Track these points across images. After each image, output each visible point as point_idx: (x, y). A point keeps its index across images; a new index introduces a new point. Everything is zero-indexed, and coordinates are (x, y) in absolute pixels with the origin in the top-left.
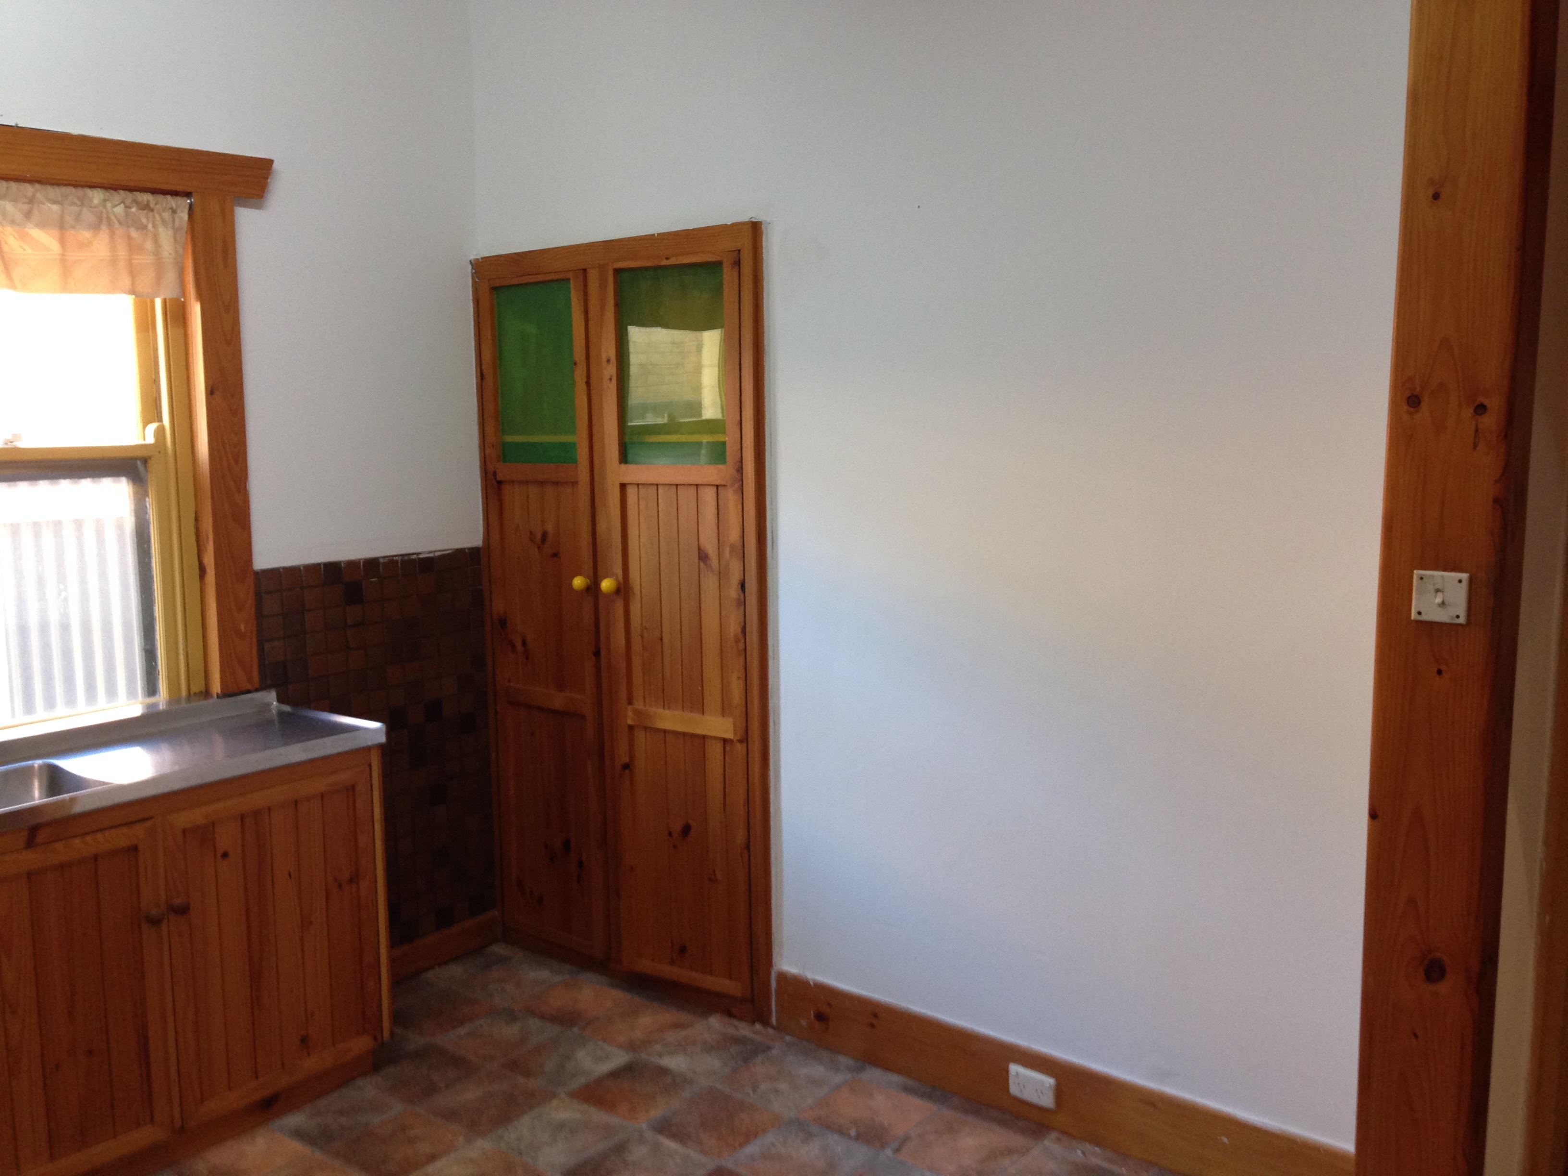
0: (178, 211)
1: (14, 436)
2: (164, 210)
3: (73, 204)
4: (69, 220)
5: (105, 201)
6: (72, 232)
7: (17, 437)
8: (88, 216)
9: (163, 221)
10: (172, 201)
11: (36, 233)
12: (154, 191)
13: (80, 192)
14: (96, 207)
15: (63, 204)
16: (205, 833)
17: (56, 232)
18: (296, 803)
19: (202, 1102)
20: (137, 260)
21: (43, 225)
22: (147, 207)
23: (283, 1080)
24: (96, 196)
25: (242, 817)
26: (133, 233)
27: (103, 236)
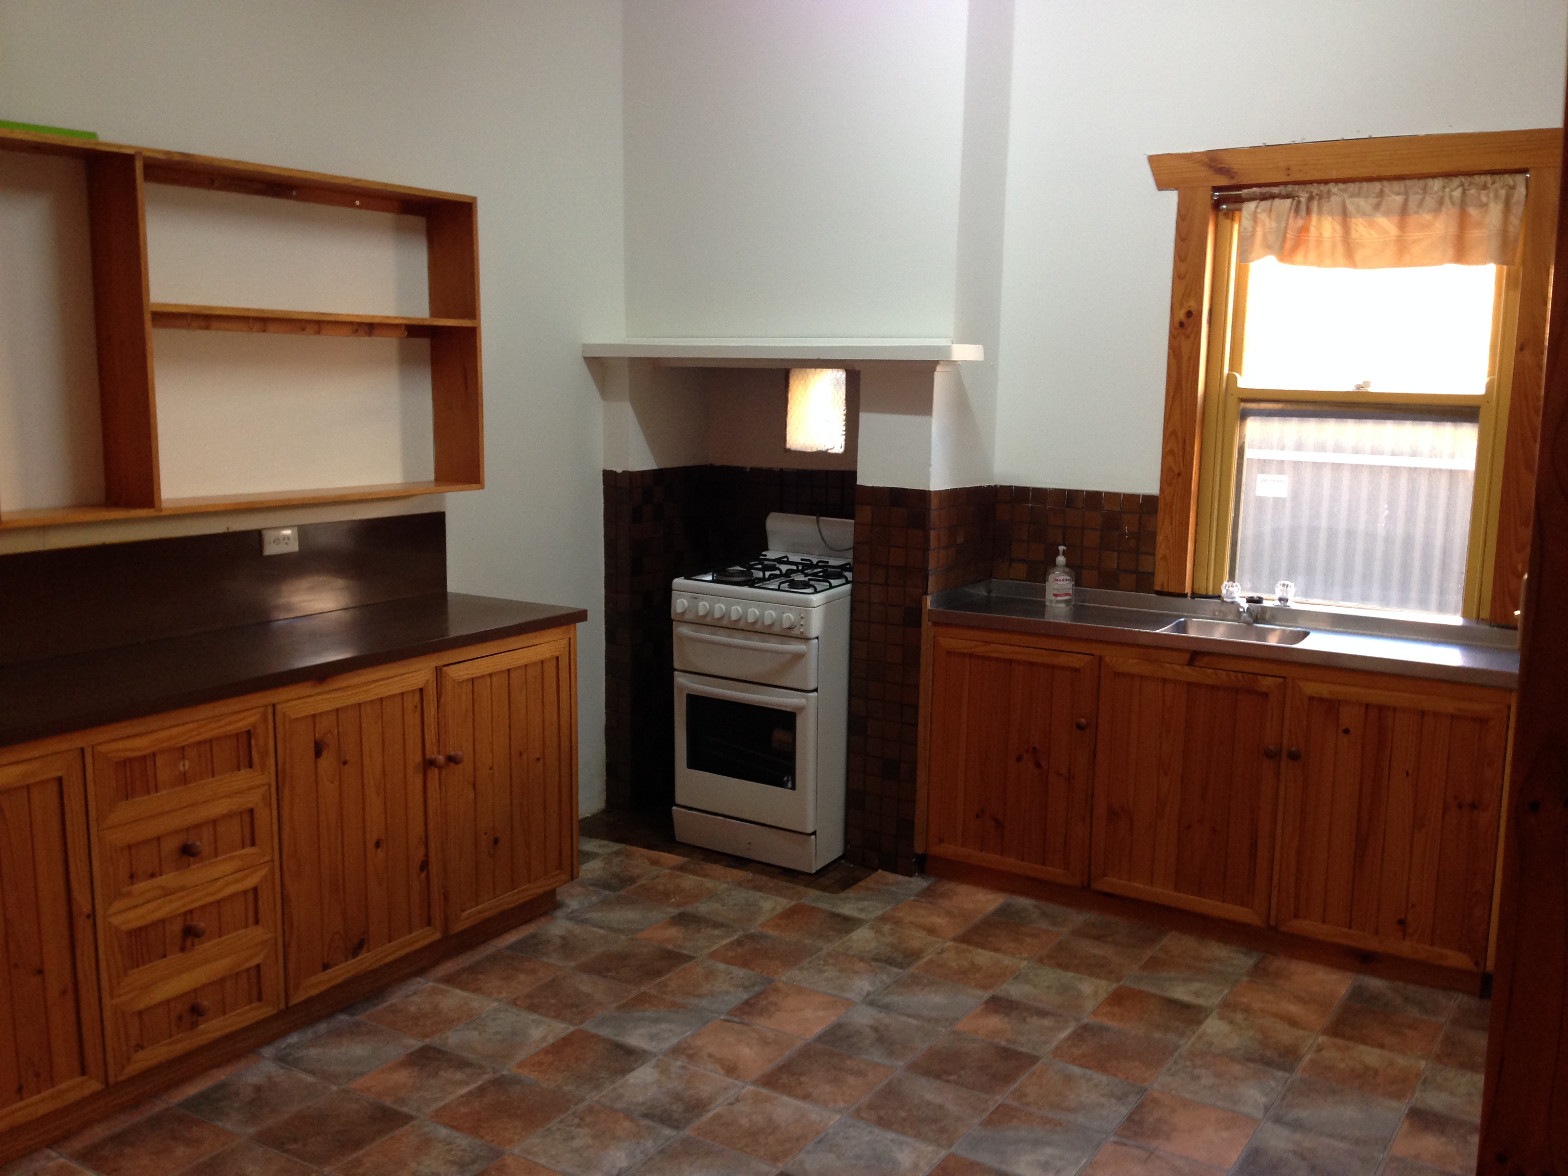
0: (1517, 187)
1: (1365, 382)
2: (1502, 188)
3: (1417, 193)
4: (1412, 205)
5: (1444, 187)
6: (1416, 216)
7: (1367, 384)
8: (1430, 202)
9: (1497, 196)
10: (1509, 179)
11: (1382, 221)
12: (1492, 173)
13: (1422, 183)
14: (1436, 192)
15: (1406, 194)
16: (1331, 706)
17: (1396, 219)
18: (1423, 713)
19: (1296, 916)
20: (1474, 234)
21: (1387, 214)
22: (1485, 187)
23: (1373, 944)
24: (1436, 185)
25: (1367, 706)
26: (1473, 211)
27: (1443, 217)
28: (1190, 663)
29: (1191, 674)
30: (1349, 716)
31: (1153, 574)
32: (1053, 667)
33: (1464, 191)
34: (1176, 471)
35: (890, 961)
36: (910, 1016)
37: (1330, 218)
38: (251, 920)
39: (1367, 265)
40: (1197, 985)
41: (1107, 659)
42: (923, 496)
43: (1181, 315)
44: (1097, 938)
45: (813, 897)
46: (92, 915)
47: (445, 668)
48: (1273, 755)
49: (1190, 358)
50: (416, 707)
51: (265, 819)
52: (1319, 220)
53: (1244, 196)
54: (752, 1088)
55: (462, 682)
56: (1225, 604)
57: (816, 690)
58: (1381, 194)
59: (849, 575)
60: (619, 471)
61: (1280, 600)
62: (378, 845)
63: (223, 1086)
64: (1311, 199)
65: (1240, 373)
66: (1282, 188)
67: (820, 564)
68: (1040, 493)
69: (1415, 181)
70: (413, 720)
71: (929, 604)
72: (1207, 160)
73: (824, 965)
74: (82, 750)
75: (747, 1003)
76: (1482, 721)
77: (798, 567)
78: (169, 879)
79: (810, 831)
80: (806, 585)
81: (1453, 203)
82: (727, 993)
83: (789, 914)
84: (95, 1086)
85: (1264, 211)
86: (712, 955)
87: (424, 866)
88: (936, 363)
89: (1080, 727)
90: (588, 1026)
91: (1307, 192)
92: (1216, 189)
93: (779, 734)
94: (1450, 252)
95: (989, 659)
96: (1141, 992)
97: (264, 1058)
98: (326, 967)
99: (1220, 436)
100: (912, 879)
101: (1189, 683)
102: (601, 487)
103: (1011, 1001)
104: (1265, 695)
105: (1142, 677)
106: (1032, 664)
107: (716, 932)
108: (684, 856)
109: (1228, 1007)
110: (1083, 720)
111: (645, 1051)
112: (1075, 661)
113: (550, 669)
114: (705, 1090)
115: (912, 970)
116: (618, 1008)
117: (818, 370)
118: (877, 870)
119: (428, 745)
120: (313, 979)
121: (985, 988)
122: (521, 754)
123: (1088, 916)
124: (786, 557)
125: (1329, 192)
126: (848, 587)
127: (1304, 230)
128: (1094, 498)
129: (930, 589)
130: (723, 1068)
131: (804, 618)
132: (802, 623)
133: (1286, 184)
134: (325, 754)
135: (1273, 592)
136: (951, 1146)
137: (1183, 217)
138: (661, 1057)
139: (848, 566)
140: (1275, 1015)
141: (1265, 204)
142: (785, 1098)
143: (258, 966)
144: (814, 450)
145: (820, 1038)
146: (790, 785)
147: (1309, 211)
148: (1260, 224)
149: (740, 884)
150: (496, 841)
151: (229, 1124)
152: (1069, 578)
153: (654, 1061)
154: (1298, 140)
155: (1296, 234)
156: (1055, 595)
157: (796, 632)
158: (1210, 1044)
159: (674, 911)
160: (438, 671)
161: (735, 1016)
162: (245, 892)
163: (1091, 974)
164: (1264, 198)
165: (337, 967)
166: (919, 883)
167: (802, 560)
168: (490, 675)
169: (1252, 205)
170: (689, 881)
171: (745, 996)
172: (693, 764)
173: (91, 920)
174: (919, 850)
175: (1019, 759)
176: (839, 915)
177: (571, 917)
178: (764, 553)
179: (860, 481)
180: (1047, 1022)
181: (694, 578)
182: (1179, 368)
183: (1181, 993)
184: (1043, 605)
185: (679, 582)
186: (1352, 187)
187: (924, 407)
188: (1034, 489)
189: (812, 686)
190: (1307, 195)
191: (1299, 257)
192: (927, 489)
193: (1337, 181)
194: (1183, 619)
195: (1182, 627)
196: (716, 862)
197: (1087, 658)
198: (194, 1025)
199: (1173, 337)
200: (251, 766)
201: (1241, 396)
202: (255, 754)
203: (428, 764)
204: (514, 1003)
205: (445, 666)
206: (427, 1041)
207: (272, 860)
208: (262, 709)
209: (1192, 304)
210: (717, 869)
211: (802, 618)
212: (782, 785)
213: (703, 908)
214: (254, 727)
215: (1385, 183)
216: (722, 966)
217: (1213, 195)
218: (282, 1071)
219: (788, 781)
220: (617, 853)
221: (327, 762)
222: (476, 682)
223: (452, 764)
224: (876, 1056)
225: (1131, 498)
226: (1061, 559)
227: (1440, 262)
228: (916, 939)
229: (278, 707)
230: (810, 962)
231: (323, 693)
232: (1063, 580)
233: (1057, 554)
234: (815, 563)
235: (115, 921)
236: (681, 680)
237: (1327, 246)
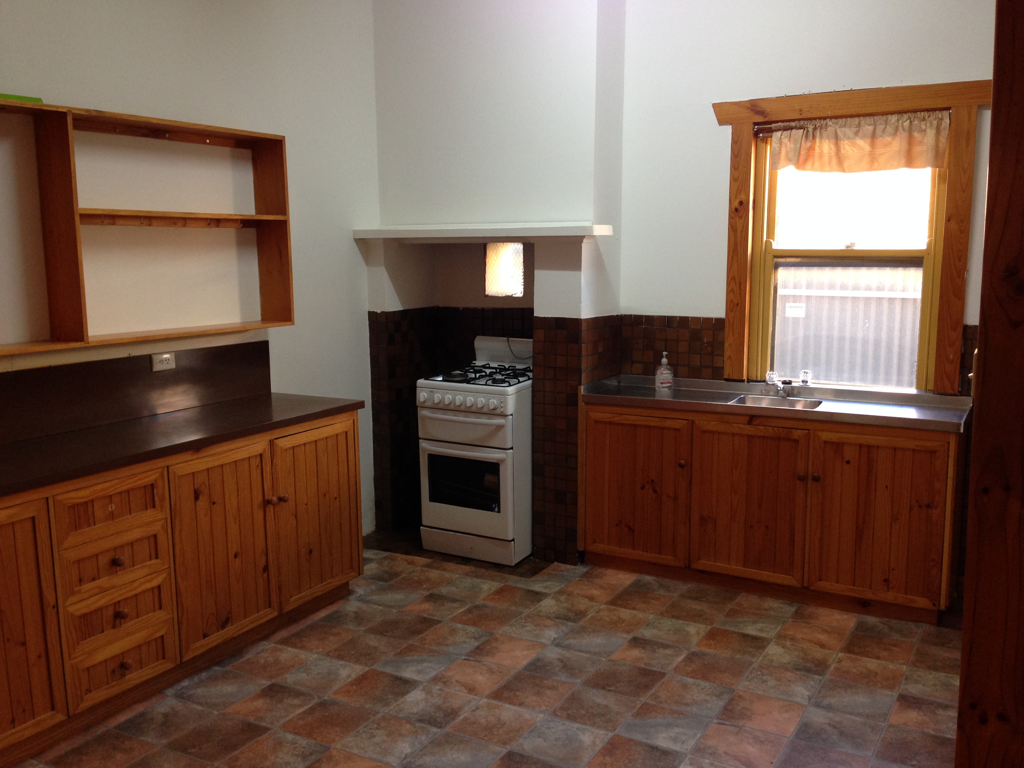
0: (944, 119)
1: (851, 244)
2: (935, 119)
3: (881, 124)
4: (879, 132)
5: (898, 120)
6: (881, 138)
7: (853, 244)
8: (890, 129)
9: (931, 125)
10: (939, 114)
11: (860, 142)
12: (928, 110)
13: (884, 118)
14: (893, 124)
15: (875, 125)
16: (838, 447)
17: (869, 140)
18: (895, 449)
19: (820, 580)
20: (917, 149)
21: (863, 138)
22: (924, 119)
23: (869, 595)
24: (894, 118)
25: (860, 446)
26: (916, 134)
27: (898, 139)
28: (750, 423)
29: (750, 430)
30: (849, 453)
31: (723, 368)
32: (663, 428)
33: (911, 122)
34: (736, 302)
35: (567, 619)
36: (581, 651)
37: (827, 141)
38: (157, 606)
39: (851, 170)
40: (760, 625)
41: (697, 422)
42: (577, 322)
43: (736, 204)
44: (696, 599)
45: (514, 581)
46: (56, 606)
47: (276, 441)
48: (803, 479)
49: (742, 231)
50: (258, 466)
51: (164, 542)
52: (821, 142)
53: (773, 128)
54: (486, 700)
55: (287, 449)
56: (768, 385)
57: (512, 448)
58: (859, 125)
59: (530, 375)
60: (379, 311)
61: (803, 381)
62: (236, 556)
63: (142, 715)
64: (815, 129)
65: (774, 240)
66: (797, 122)
67: (510, 368)
68: (649, 319)
69: (880, 117)
70: (256, 474)
71: (582, 391)
72: (749, 106)
73: (525, 622)
74: (47, 498)
75: (478, 648)
76: (932, 452)
77: (496, 371)
78: (104, 581)
79: (510, 539)
80: (503, 381)
81: (904, 130)
82: (465, 642)
83: (500, 592)
84: (61, 717)
85: (786, 137)
86: (453, 620)
87: (266, 569)
88: (583, 237)
89: (681, 466)
90: (378, 667)
91: (813, 125)
92: (755, 124)
93: (488, 478)
94: (903, 161)
95: (622, 424)
96: (725, 630)
97: (167, 696)
98: (205, 636)
99: (762, 279)
100: (577, 567)
101: (749, 436)
102: (367, 322)
103: (645, 640)
104: (796, 441)
105: (719, 433)
106: (649, 427)
107: (455, 605)
108: (429, 558)
109: (781, 637)
110: (683, 461)
111: (416, 681)
112: (678, 424)
113: (342, 439)
114: (456, 703)
115: (581, 623)
116: (396, 655)
117: (505, 244)
118: (554, 562)
119: (266, 491)
120: (198, 644)
121: (628, 632)
122: (325, 495)
123: (689, 586)
124: (488, 364)
125: (827, 124)
126: (530, 382)
127: (811, 148)
128: (684, 321)
129: (583, 381)
130: (466, 689)
131: (503, 403)
132: (502, 406)
133: (799, 120)
134: (201, 498)
135: (799, 377)
136: (615, 730)
137: (735, 142)
138: (426, 684)
139: (529, 369)
140: (810, 641)
141: (787, 133)
142: (508, 706)
143: (162, 637)
144: (504, 295)
145: (526, 668)
146: (496, 509)
147: (814, 137)
148: (783, 145)
149: (467, 574)
150: (311, 551)
151: (150, 738)
152: (670, 372)
153: (421, 687)
154: (807, 92)
155: (805, 151)
156: (662, 383)
157: (498, 411)
158: (772, 661)
159: (426, 593)
160: (272, 443)
161: (472, 656)
162: (153, 589)
163: (695, 621)
164: (785, 129)
165: (212, 636)
166: (581, 569)
167: (499, 366)
168: (304, 444)
169: (778, 134)
170: (434, 574)
171: (476, 644)
172: (434, 498)
173: (56, 609)
174: (581, 549)
175: (643, 488)
176: (532, 591)
177: (361, 599)
178: (473, 362)
179: (537, 314)
180: (668, 652)
181: (431, 379)
182: (736, 238)
183: (751, 630)
184: (654, 390)
185: (421, 382)
186: (840, 121)
187: (576, 265)
188: (646, 316)
189: (510, 446)
190: (813, 127)
191: (809, 165)
192: (579, 318)
193: (831, 118)
194: (742, 396)
195: (742, 400)
196: (450, 561)
197: (686, 422)
198: (123, 675)
199: (731, 218)
200: (154, 506)
201: (775, 254)
202: (156, 499)
203: (266, 503)
204: (328, 655)
205: (275, 439)
206: (273, 681)
207: (170, 568)
208: (160, 470)
209: (743, 197)
210: (452, 566)
211: (502, 402)
212: (492, 510)
213: (444, 590)
214: (156, 481)
215: (862, 118)
216: (460, 626)
217: (754, 128)
218: (180, 704)
219: (495, 507)
220: (385, 558)
221: (203, 503)
222: (295, 449)
223: (282, 502)
224: (563, 677)
225: (707, 320)
226: (664, 360)
227: (897, 167)
228: (583, 604)
229: (170, 468)
230: (516, 621)
231: (198, 459)
232: (666, 374)
233: (662, 357)
234: (507, 367)
235: (71, 609)
236: (423, 444)
237: (826, 159)
